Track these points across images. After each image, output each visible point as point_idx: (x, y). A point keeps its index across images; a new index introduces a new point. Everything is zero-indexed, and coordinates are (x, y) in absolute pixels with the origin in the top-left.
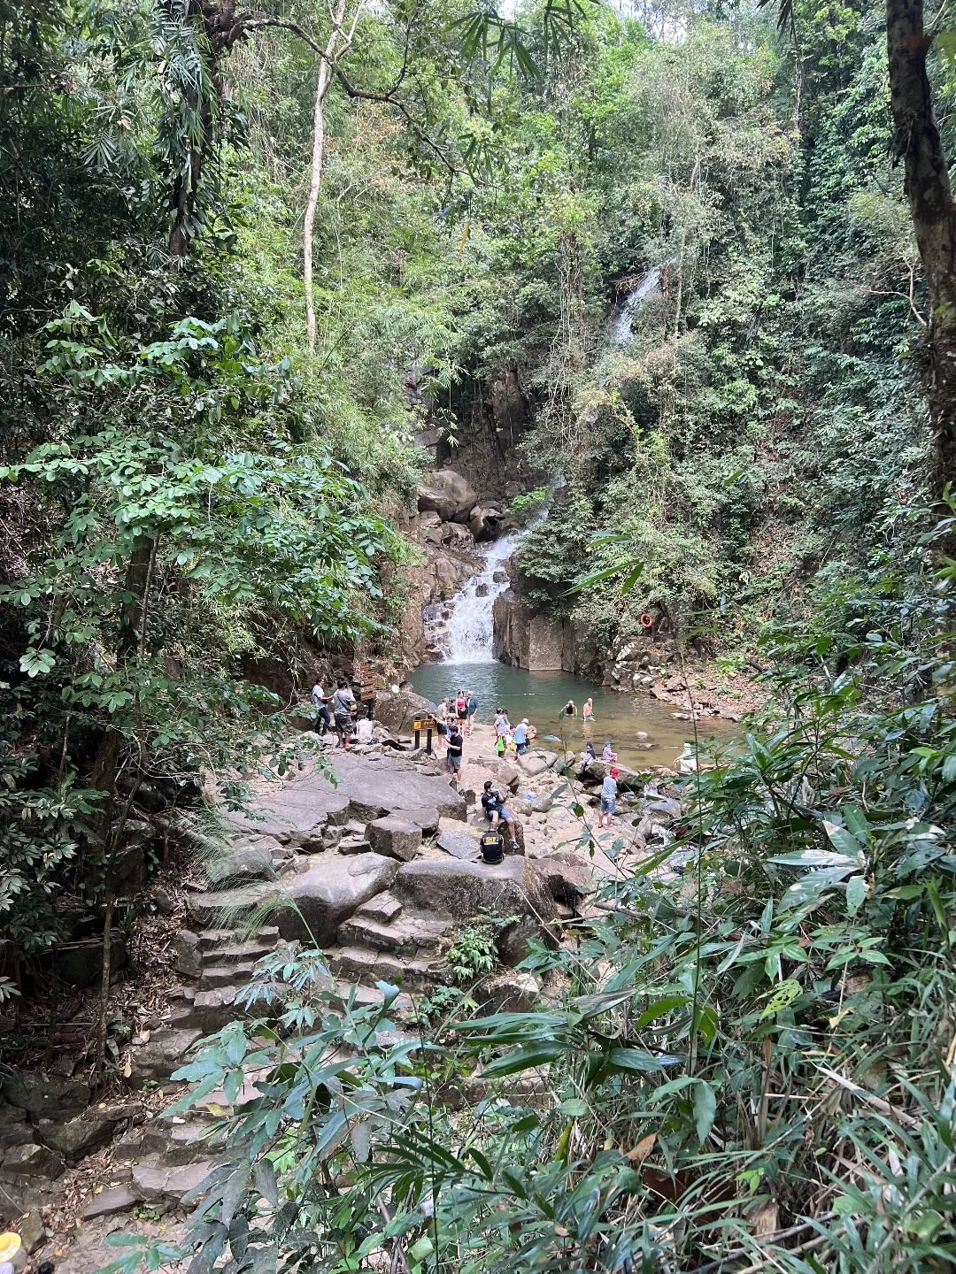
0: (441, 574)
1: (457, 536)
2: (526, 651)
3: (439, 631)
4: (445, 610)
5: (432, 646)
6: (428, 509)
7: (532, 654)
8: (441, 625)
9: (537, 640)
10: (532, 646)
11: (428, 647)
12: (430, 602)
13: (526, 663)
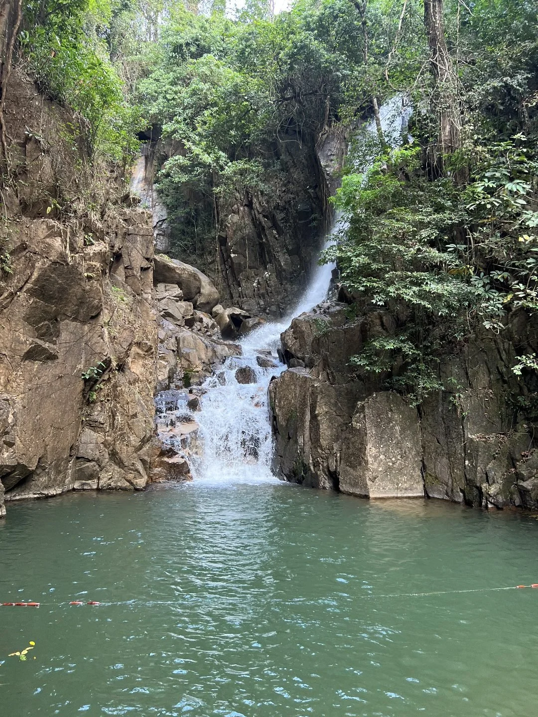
0: (184, 350)
1: (201, 320)
2: (356, 458)
3: (183, 429)
4: (192, 397)
5: (171, 453)
6: (165, 281)
7: (372, 464)
8: (187, 419)
9: (380, 439)
10: (371, 450)
11: (163, 454)
12: (167, 388)
13: (359, 482)
